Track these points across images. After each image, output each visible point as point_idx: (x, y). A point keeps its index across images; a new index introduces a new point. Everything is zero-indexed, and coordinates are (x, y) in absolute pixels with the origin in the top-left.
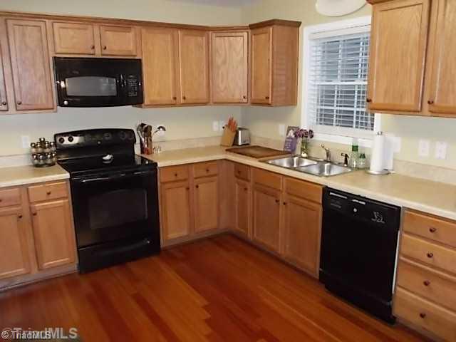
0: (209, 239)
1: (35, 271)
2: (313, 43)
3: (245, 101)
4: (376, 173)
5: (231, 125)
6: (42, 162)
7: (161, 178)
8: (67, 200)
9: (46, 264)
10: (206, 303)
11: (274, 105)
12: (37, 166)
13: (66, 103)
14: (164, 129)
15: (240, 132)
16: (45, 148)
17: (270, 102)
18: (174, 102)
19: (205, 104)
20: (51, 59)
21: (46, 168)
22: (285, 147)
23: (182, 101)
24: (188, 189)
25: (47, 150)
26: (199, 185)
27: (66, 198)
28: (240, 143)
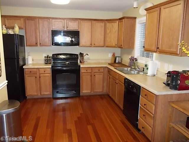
0: (99, 95)
1: (39, 94)
2: (140, 25)
3: (116, 46)
4: (150, 75)
5: (114, 55)
6: (47, 62)
7: (82, 71)
8: (50, 74)
9: (43, 93)
10: (82, 112)
11: (124, 48)
12: (46, 63)
13: (54, 44)
14: (88, 55)
15: (117, 58)
16: (48, 58)
17: (122, 47)
18: (91, 46)
19: (103, 47)
20: (51, 31)
21: (48, 64)
22: (129, 64)
23: (94, 45)
24: (91, 76)
25: (49, 59)
26: (96, 75)
27: (50, 73)
28: (117, 62)
